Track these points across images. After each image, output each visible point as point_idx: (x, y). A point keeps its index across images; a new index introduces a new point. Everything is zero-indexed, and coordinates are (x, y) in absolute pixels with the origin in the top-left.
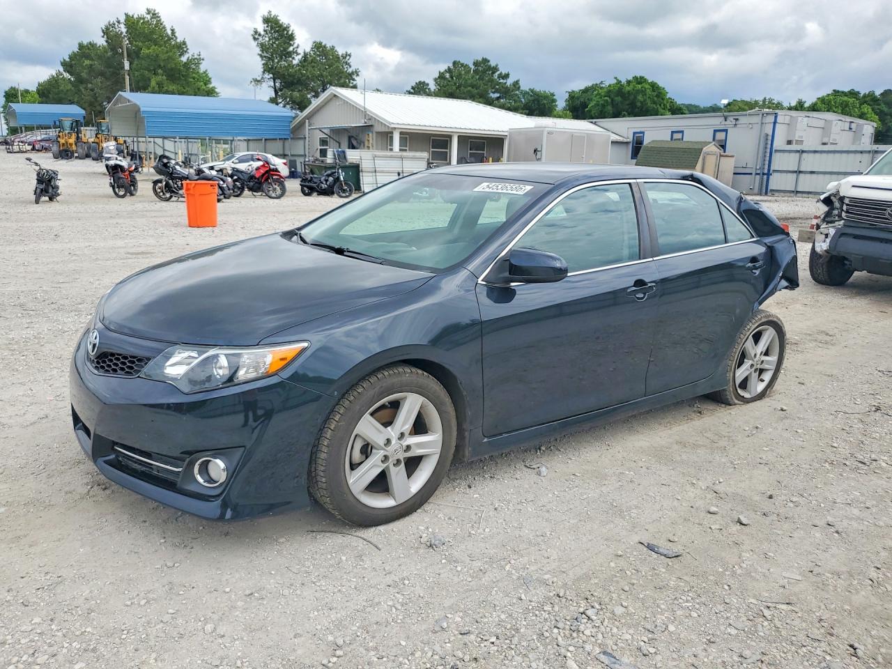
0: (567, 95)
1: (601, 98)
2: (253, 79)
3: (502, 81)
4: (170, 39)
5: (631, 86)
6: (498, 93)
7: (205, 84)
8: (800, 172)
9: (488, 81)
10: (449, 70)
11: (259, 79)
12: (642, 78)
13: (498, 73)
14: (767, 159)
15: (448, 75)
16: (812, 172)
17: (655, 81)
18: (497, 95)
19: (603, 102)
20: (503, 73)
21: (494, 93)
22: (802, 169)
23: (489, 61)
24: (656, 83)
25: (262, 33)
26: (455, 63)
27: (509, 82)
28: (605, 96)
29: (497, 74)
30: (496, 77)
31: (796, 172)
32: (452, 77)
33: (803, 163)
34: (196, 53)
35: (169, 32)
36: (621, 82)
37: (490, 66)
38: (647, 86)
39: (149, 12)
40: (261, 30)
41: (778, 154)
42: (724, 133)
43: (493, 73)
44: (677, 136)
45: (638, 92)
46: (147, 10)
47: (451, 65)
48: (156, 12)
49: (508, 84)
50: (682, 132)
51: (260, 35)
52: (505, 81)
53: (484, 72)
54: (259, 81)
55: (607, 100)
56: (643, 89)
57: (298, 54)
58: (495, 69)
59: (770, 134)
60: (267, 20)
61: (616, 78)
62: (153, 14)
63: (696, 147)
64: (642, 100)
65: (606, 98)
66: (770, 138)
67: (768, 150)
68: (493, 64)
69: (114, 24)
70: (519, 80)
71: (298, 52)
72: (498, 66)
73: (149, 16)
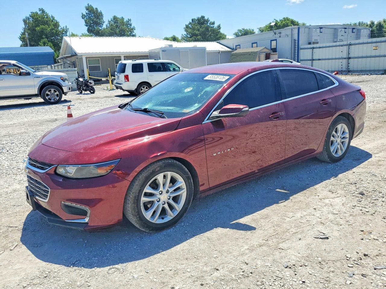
4: (52, 21)
8: (313, 60)
10: (190, 23)
13: (209, 22)
14: (296, 53)
16: (319, 60)
22: (314, 58)
23: (204, 17)
26: (192, 20)
27: (216, 26)
30: (209, 24)
31: (311, 60)
32: (191, 26)
33: (314, 54)
35: (51, 18)
41: (302, 50)
42: (275, 41)
44: (254, 45)
48: (43, 10)
50: (257, 43)
51: (85, 16)
53: (203, 22)
58: (207, 21)
59: (297, 39)
60: (87, 8)
66: (297, 42)
67: (297, 49)
68: (206, 18)
69: (29, 18)
70: (220, 25)
71: (104, 21)
72: (209, 19)
73: (41, 12)
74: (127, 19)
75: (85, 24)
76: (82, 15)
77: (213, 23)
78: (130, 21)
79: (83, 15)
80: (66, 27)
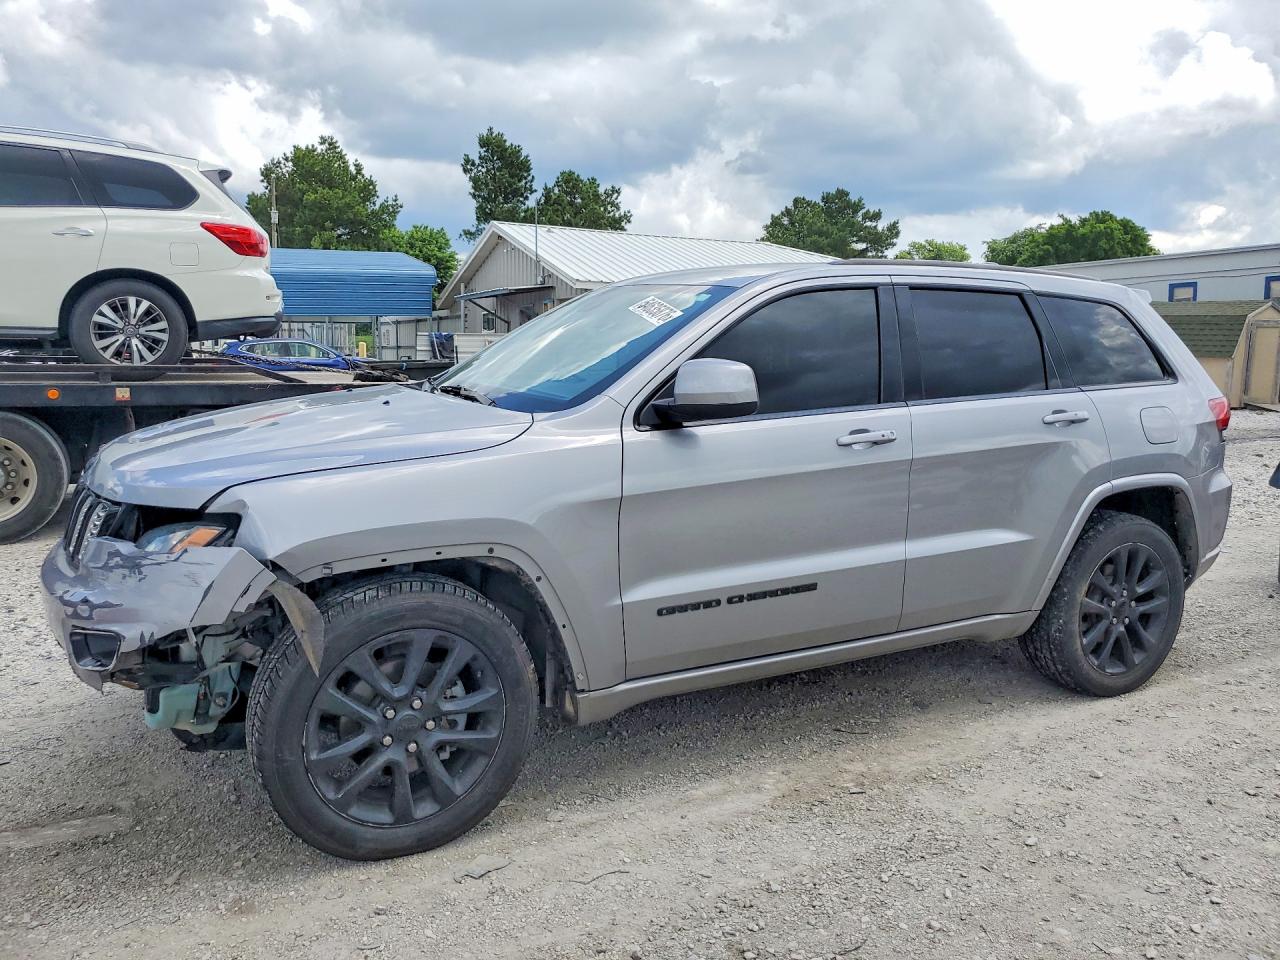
0: (986, 246)
1: (1038, 246)
2: (464, 231)
3: (868, 224)
4: (354, 178)
5: (1088, 227)
6: (864, 242)
7: (440, 249)
9: (846, 225)
10: (788, 212)
11: (473, 230)
12: (1105, 214)
13: (864, 211)
15: (785, 220)
17: (1128, 218)
18: (863, 246)
19: (1041, 253)
20: (872, 211)
21: (857, 242)
23: (847, 194)
24: (1130, 221)
25: (477, 162)
26: (796, 201)
27: (882, 225)
28: (1045, 244)
29: (860, 214)
30: (860, 219)
32: (792, 223)
34: (391, 197)
35: (352, 169)
36: (1070, 221)
37: (849, 202)
38: (1114, 226)
39: (323, 141)
40: (475, 157)
43: (856, 212)
44: (1180, 294)
45: (1099, 236)
46: (322, 138)
47: (790, 205)
48: (334, 141)
49: (880, 228)
50: (1194, 285)
51: (473, 164)
52: (874, 224)
53: (840, 211)
54: (471, 234)
55: (1048, 250)
56: (1109, 230)
57: (532, 191)
58: (857, 207)
60: (485, 142)
61: (1062, 216)
62: (330, 144)
63: (1230, 312)
64: (1107, 247)
65: (1046, 247)
68: (853, 198)
69: (280, 163)
70: (896, 223)
71: (534, 188)
72: (863, 202)
73: (324, 147)
74: (610, 187)
75: (472, 191)
76: (463, 162)
77: (877, 216)
78: (615, 195)
79: (467, 161)
80: (396, 201)
